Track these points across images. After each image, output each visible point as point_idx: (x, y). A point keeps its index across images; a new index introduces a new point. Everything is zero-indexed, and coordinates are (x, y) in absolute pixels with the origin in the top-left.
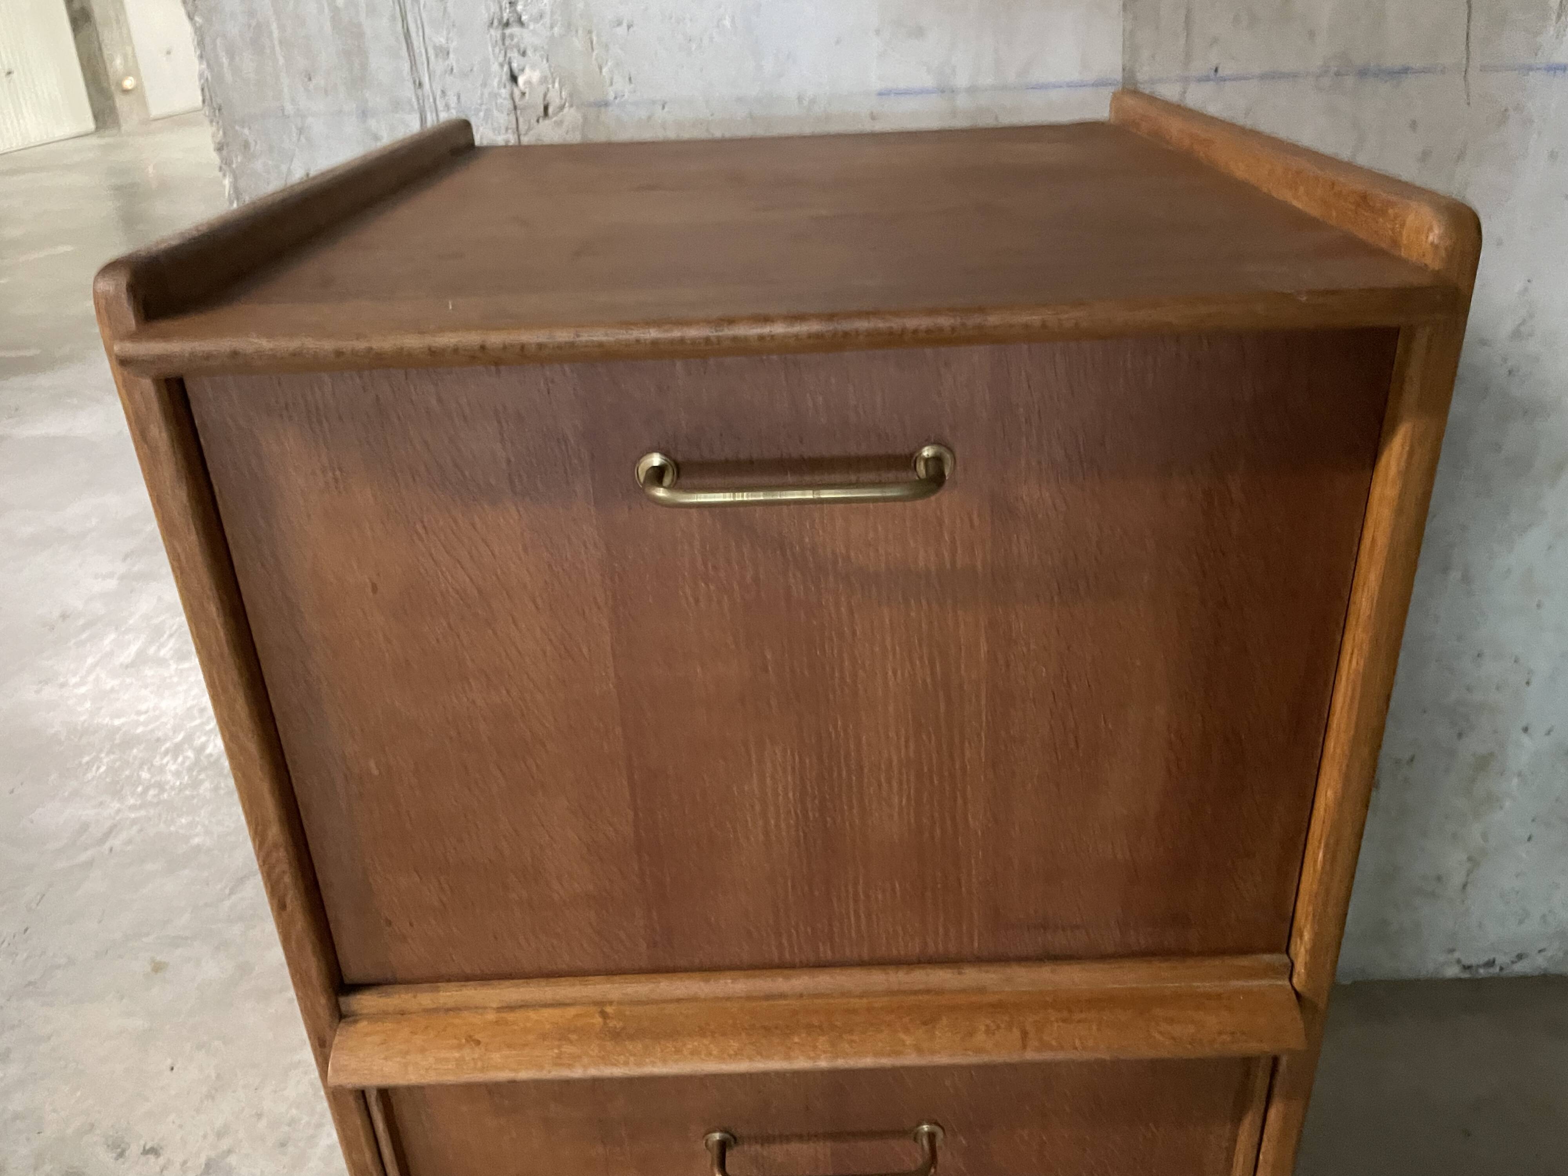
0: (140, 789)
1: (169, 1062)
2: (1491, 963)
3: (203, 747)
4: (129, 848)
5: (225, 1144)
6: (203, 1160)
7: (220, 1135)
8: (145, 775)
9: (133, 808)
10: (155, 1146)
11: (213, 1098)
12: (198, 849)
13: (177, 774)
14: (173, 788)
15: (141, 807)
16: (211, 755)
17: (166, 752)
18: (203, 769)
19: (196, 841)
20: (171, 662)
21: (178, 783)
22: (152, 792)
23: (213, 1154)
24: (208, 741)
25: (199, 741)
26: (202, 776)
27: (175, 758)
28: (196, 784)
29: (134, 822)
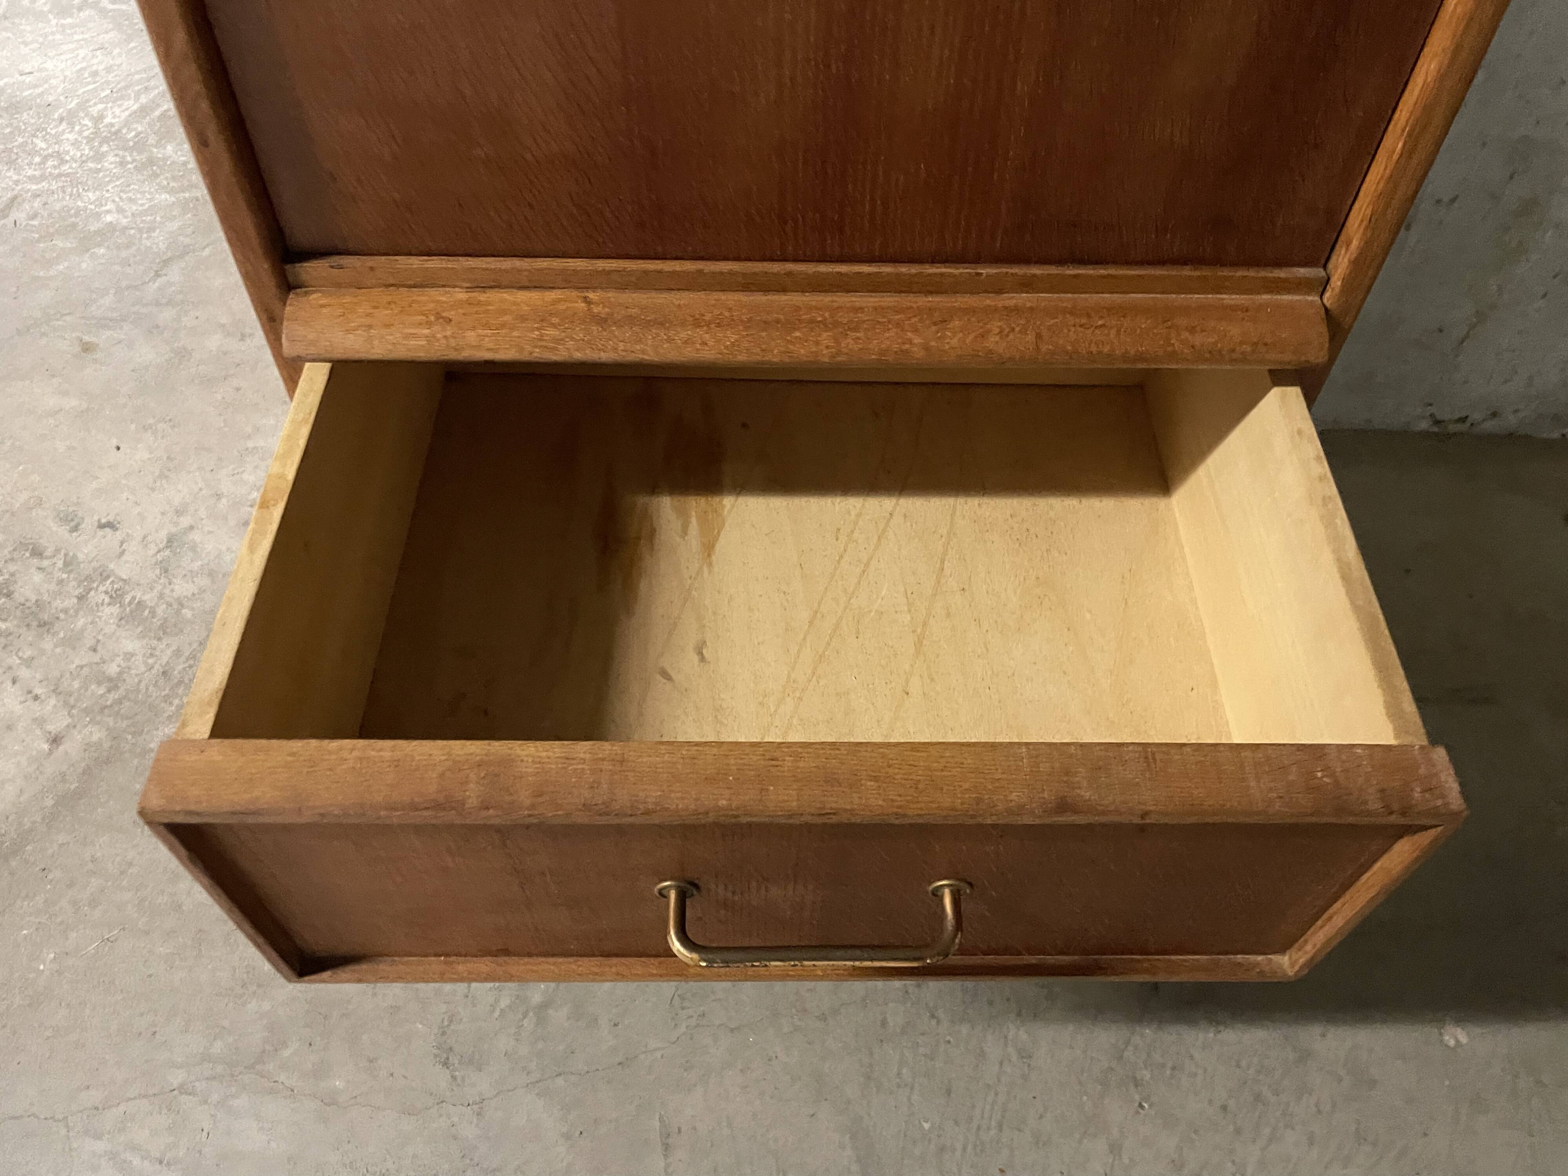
0: (37, 159)
1: (114, 442)
2: (1463, 420)
3: (101, 117)
4: (35, 222)
5: (185, 521)
6: (163, 534)
7: (179, 513)
8: (41, 144)
9: (31, 179)
10: (112, 520)
11: (166, 477)
12: (112, 227)
13: (76, 144)
14: (73, 159)
15: (43, 178)
16: (112, 125)
17: (61, 120)
18: (105, 140)
19: (109, 218)
20: (51, 16)
21: (79, 154)
22: (50, 163)
23: (174, 530)
24: (105, 109)
25: (95, 111)
26: (105, 148)
27: (72, 125)
28: (99, 157)
29: (36, 196)
